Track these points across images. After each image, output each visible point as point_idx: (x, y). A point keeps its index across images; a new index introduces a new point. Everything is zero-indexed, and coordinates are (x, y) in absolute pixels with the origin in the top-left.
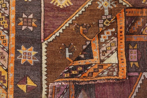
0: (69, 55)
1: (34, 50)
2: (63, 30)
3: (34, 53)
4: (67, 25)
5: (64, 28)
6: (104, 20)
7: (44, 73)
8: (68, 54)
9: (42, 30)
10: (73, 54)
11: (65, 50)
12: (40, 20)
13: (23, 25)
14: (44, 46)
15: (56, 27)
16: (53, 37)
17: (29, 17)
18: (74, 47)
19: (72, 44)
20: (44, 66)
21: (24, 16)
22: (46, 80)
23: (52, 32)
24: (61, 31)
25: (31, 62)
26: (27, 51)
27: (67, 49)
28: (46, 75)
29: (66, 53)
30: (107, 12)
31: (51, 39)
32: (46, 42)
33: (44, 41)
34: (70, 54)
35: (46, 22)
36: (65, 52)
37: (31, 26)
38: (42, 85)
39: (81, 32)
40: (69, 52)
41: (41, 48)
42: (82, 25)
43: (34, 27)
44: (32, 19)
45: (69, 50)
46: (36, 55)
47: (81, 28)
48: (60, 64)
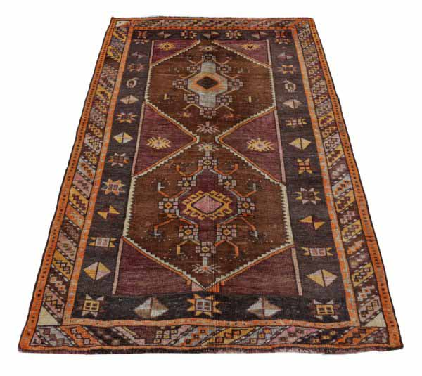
0: (161, 188)
1: (122, 183)
2: (157, 167)
3: (120, 185)
4: (163, 163)
5: (159, 165)
6: (204, 160)
7: (130, 203)
8: (159, 188)
9: (134, 167)
10: (165, 187)
11: (157, 184)
12: (133, 158)
13: (114, 162)
14: (133, 180)
15: (150, 165)
16: (146, 173)
17: (122, 155)
18: (168, 181)
19: (166, 179)
20: (131, 197)
21: (116, 154)
22: (131, 209)
23: (144, 169)
24: (155, 168)
25: (117, 192)
26: (114, 183)
27: (159, 184)
28: (132, 205)
30: (208, 154)
31: (142, 174)
32: (136, 176)
33: (134, 175)
34: (163, 187)
35: (139, 160)
36: (156, 187)
37: (122, 163)
38: (125, 213)
39: (178, 170)
40: (162, 185)
41: (130, 182)
42: (179, 164)
43: (125, 164)
44: (124, 157)
46: (123, 187)
47: (178, 166)
48: (149, 196)
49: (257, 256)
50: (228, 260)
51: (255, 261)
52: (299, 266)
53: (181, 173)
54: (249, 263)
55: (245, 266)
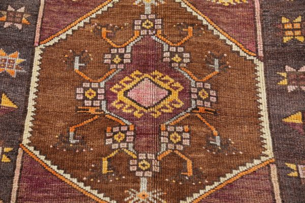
0: (80, 66)
1: (20, 57)
2: (73, 31)
3: (18, 61)
4: (82, 24)
5: (75, 28)
6: (143, 21)
7: (33, 90)
8: (77, 65)
9: (38, 30)
10: (86, 65)
11: (74, 59)
12: (37, 15)
13: (7, 21)
14: (38, 52)
15: (61, 27)
16: (56, 40)
17: (19, 11)
18: (90, 55)
19: (86, 51)
20: (34, 79)
21: (10, 8)
22: (35, 100)
23: (52, 34)
24: (70, 32)
25: (13, 72)
26: (9, 57)
27: (77, 59)
28: (36, 93)
29: (75, 64)
30: (148, 10)
31: (51, 43)
32: (42, 46)
33: (39, 45)
34: (82, 65)
35: (45, 19)
36: (73, 62)
37: (20, 23)
38: (26, 106)
39: (104, 36)
40: (80, 62)
41: (33, 54)
42: (107, 26)
43: (24, 25)
44: (22, 14)
45: (80, 59)
46: (22, 64)
47: (104, 30)
48: (62, 78)
49: (219, 177)
50: (177, 182)
51: (216, 184)
52: (281, 194)
53: (109, 41)
54: (208, 188)
55: (202, 192)
